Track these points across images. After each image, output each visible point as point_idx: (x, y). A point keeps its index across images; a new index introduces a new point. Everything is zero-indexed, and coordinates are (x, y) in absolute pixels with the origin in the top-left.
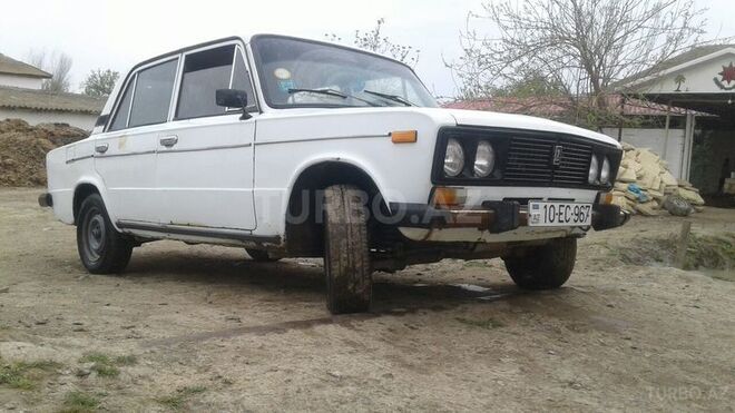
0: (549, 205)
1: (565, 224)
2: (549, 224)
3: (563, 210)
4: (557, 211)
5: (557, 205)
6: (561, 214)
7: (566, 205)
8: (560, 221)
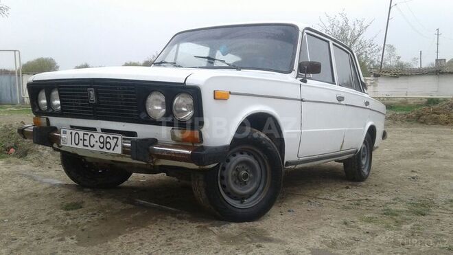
0: (74, 132)
1: (90, 148)
2: (74, 145)
3: (87, 137)
4: (81, 137)
5: (81, 133)
6: (85, 140)
7: (90, 134)
8: (84, 146)
